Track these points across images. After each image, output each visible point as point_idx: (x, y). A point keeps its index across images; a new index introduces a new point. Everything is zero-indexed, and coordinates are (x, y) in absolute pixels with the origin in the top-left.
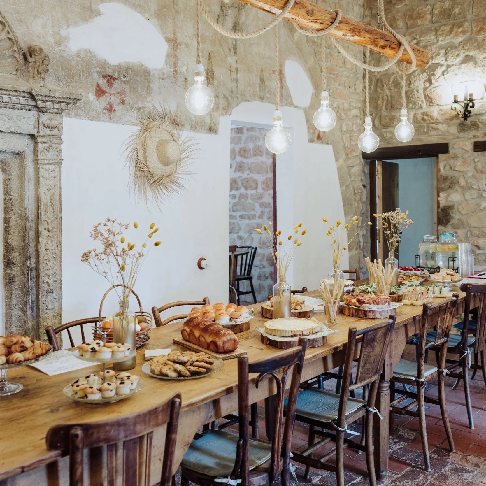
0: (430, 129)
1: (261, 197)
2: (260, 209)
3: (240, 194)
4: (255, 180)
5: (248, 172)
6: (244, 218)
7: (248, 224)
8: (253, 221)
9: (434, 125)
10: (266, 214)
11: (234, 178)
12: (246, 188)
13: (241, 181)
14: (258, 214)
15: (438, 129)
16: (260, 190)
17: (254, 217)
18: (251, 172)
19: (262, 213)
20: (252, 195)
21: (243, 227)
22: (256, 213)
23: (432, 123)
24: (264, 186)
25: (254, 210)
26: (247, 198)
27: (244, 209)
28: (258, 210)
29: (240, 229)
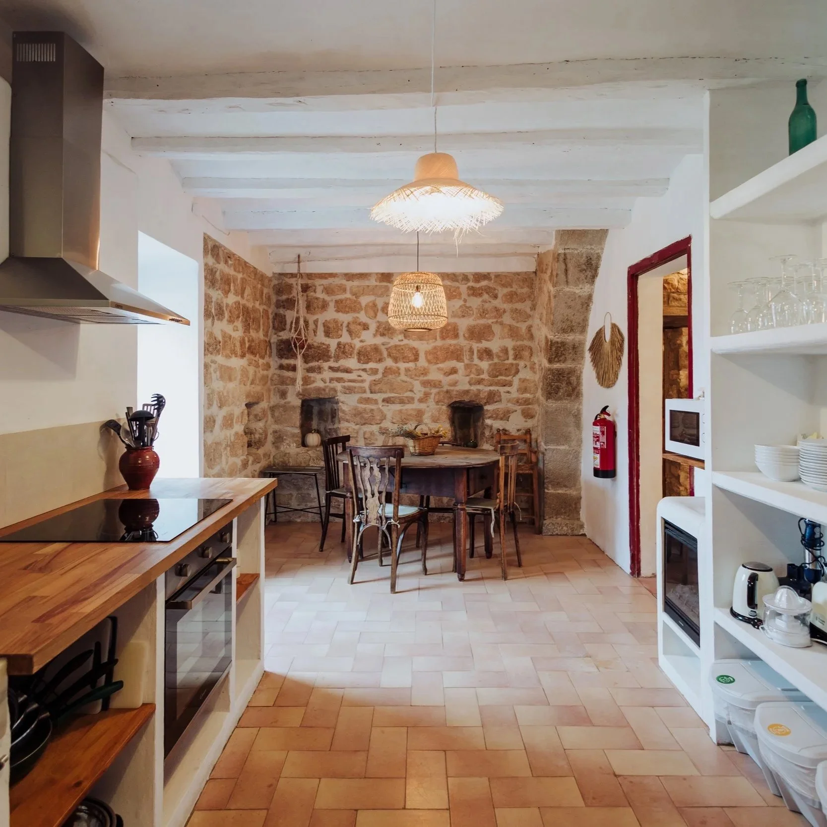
0: (671, 299)
1: (425, 372)
2: (423, 389)
3: (386, 368)
4: (414, 348)
5: (401, 337)
6: (394, 403)
7: (400, 411)
8: (409, 406)
9: (675, 295)
10: (432, 396)
11: (375, 345)
12: (396, 360)
13: (387, 349)
14: (418, 395)
15: (680, 299)
16: (422, 362)
17: (411, 400)
18: (405, 337)
19: (427, 395)
20: (407, 370)
21: (389, 415)
22: (414, 396)
23: (673, 293)
24: (430, 357)
25: (411, 391)
26: (399, 374)
27: (392, 390)
28: (419, 390)
29: (384, 417)
